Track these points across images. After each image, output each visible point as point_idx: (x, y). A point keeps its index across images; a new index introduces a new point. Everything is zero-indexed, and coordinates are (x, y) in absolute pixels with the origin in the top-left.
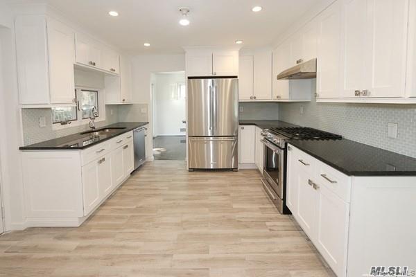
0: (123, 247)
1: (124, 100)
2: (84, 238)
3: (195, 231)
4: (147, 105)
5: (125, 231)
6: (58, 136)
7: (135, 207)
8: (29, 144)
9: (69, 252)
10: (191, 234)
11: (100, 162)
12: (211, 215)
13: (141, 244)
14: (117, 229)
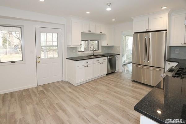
0: (78, 98)
1: (107, 44)
2: (73, 90)
3: (104, 106)
4: (120, 46)
5: (84, 93)
6: (80, 56)
7: (95, 87)
8: (69, 57)
9: (67, 92)
10: (101, 106)
11: (85, 67)
12: (119, 105)
13: (83, 100)
14: (83, 92)
